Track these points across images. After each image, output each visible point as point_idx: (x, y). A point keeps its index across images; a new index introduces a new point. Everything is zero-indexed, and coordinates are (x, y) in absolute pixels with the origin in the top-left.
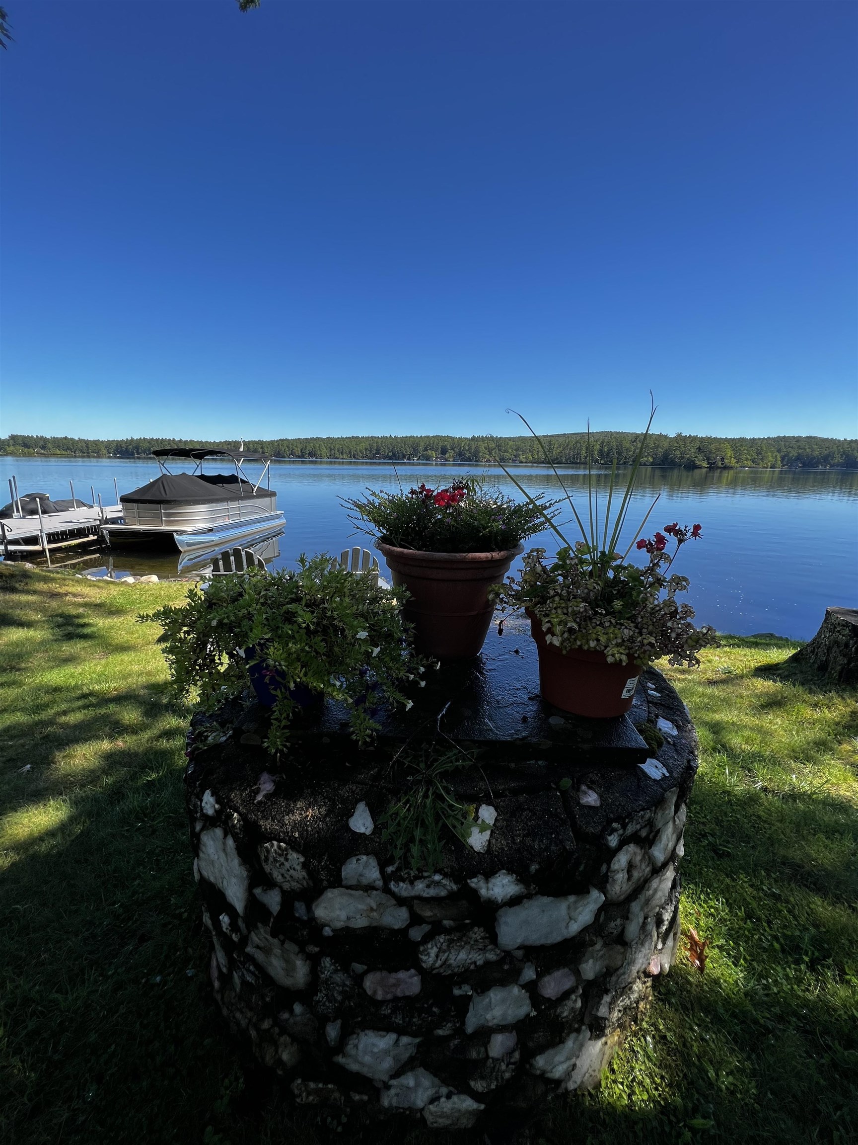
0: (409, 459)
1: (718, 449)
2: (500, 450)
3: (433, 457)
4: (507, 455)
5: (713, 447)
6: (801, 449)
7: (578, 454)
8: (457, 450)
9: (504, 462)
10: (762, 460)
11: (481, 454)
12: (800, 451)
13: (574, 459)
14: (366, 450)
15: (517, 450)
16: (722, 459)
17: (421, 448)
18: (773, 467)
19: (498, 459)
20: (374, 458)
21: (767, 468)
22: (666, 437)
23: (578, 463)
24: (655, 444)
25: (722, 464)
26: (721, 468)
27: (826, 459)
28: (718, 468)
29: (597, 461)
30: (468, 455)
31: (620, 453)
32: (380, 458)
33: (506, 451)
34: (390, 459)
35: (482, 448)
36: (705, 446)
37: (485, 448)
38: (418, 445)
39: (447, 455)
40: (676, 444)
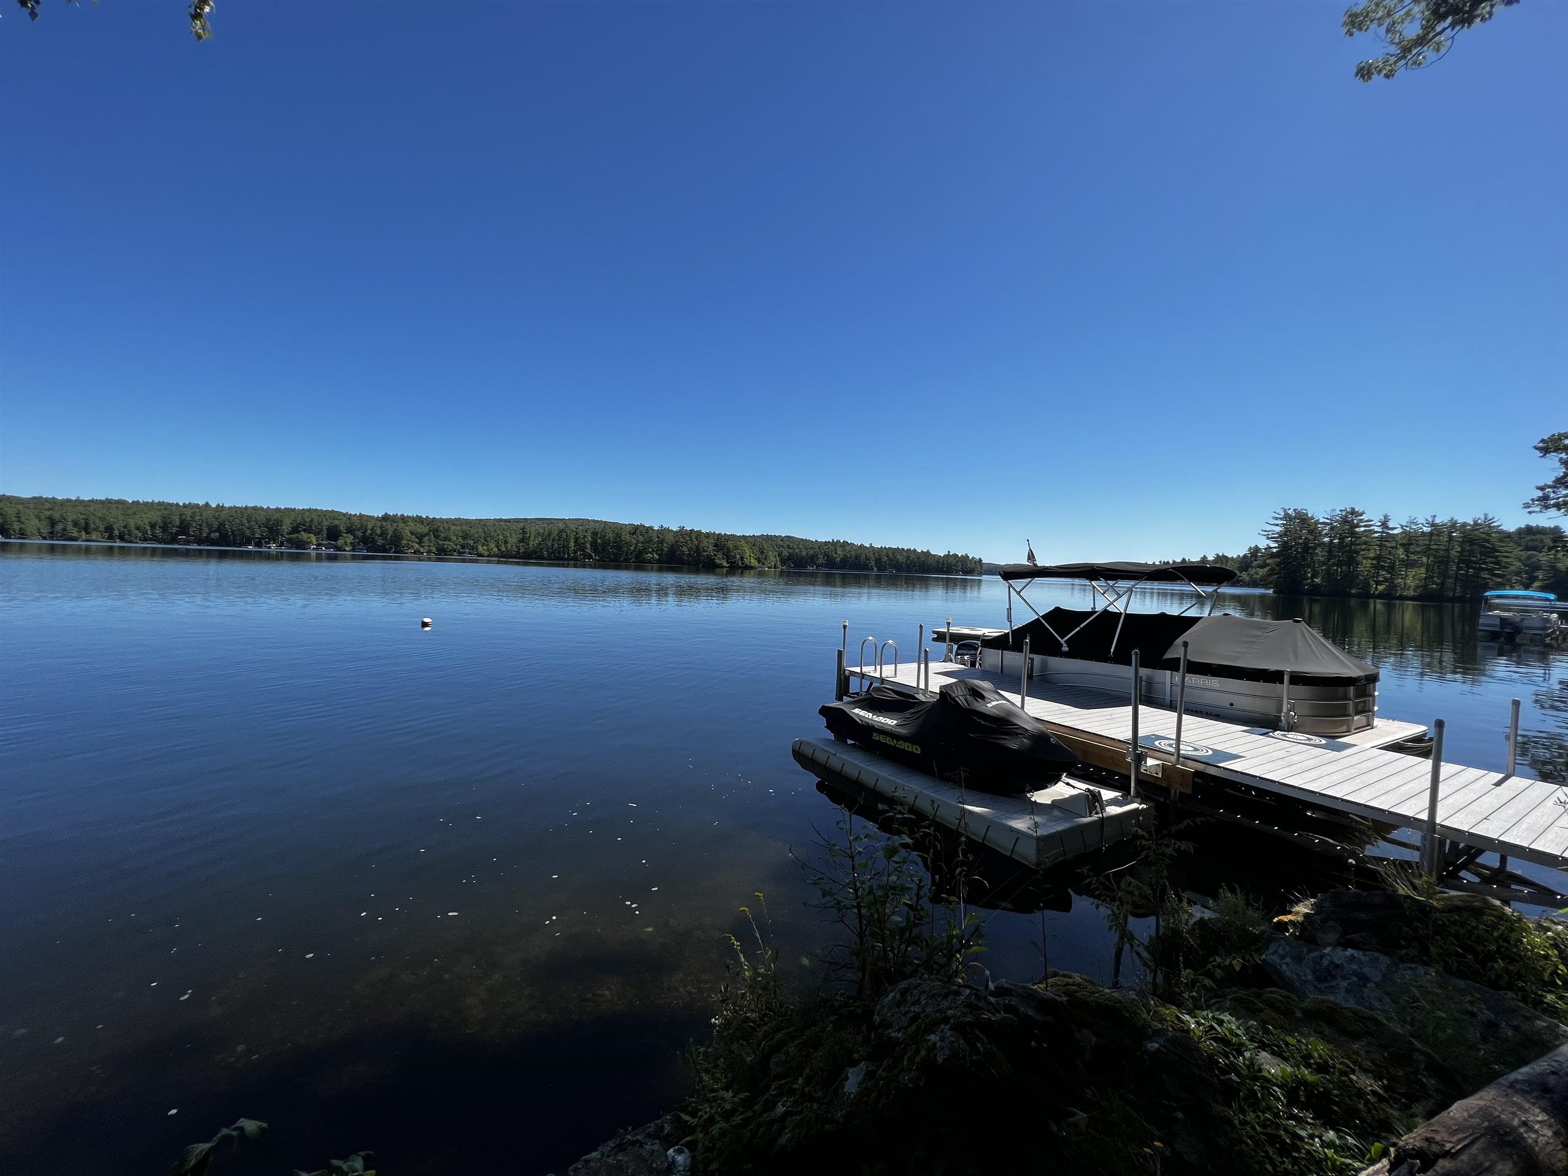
0: (258, 545)
1: (736, 547)
2: (437, 537)
3: (311, 543)
4: (449, 545)
5: (730, 544)
6: (791, 549)
7: (564, 547)
8: (359, 534)
9: (445, 555)
10: (766, 559)
11: (404, 542)
12: (790, 551)
13: (559, 553)
14: (153, 526)
15: (464, 538)
16: (742, 558)
17: (286, 528)
18: (775, 567)
19: (434, 550)
20: (174, 540)
21: (771, 568)
22: (668, 530)
23: (565, 559)
24: (658, 537)
25: (742, 564)
26: (742, 567)
27: (812, 559)
28: (740, 567)
29: (590, 557)
30: (380, 542)
31: (619, 548)
32: (187, 542)
33: (447, 539)
34: (212, 544)
35: (407, 532)
36: (721, 542)
37: (412, 533)
38: (279, 522)
39: (340, 542)
40: (682, 540)
